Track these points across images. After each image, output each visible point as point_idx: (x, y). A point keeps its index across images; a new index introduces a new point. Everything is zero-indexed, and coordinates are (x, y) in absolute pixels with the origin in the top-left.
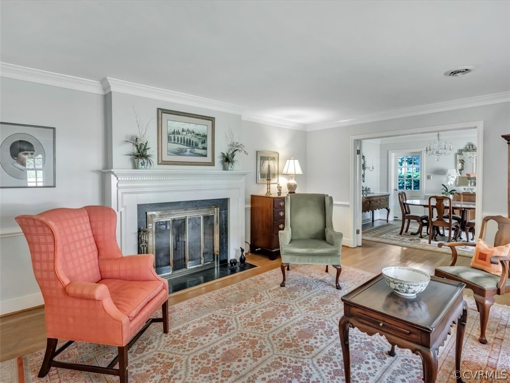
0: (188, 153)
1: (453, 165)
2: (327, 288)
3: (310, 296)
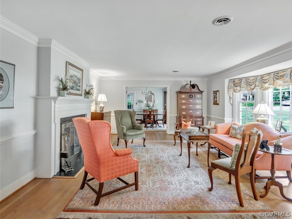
0: (75, 88)
1: (145, 99)
2: (141, 147)
3: (140, 150)
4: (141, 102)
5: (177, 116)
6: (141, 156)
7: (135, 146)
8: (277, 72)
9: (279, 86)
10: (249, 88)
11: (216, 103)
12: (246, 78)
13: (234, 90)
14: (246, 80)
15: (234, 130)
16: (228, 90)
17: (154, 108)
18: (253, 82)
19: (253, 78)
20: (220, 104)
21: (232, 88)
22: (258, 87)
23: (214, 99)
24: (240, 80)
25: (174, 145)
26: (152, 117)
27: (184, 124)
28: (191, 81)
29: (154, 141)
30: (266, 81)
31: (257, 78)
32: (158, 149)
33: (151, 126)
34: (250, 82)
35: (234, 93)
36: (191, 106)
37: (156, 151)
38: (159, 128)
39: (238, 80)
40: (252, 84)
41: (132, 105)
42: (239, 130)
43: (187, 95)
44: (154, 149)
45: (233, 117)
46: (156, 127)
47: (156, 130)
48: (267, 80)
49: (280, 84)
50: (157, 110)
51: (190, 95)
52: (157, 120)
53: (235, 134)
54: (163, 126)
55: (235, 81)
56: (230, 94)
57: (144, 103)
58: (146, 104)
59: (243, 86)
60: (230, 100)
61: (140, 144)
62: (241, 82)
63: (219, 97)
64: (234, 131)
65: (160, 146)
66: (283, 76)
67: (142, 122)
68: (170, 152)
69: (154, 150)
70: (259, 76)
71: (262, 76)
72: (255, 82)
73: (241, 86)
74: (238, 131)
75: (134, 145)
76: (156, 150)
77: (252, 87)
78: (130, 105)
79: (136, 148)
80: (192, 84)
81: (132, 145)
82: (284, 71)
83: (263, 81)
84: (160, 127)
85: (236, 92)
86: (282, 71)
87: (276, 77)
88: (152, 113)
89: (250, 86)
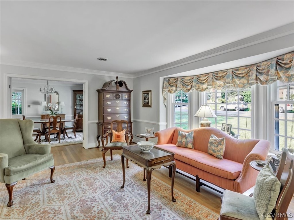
1: (44, 100)
2: (46, 186)
3: (46, 196)
4: (37, 103)
5: (98, 123)
6: (49, 213)
7: (32, 185)
8: (216, 73)
9: (219, 87)
10: (185, 89)
11: (146, 105)
12: (182, 78)
13: (169, 90)
14: (183, 79)
15: (184, 138)
16: (163, 90)
17: (59, 112)
18: (190, 82)
19: (189, 78)
20: (152, 106)
21: (168, 88)
22: (195, 87)
23: (144, 100)
24: (175, 80)
25: (104, 167)
26: (58, 125)
27: (116, 134)
28: (117, 78)
29: (67, 165)
30: (204, 82)
31: (193, 78)
32: (80, 183)
33: (55, 138)
34: (186, 82)
35: (169, 93)
36: (118, 108)
37: (78, 187)
38: (69, 140)
39: (174, 79)
40: (188, 84)
41: (20, 109)
42: (190, 137)
43: (112, 94)
44: (72, 184)
45: (167, 121)
46: (64, 139)
47: (65, 144)
48: (204, 80)
49: (220, 85)
50: (64, 115)
51: (116, 95)
52: (66, 129)
53: (186, 143)
54: (74, 136)
55: (170, 80)
56: (165, 94)
57: (42, 105)
58: (45, 106)
59: (180, 86)
60: (164, 101)
61: (43, 179)
62: (177, 81)
63: (151, 98)
64: (184, 140)
65: (81, 174)
66: (224, 77)
67: (41, 134)
68: (104, 184)
69: (74, 188)
70: (195, 76)
71: (199, 76)
72: (192, 82)
73: (178, 86)
74: (189, 139)
75: (29, 184)
76: (77, 185)
77: (189, 87)
78: (17, 109)
79: (36, 191)
80: (119, 80)
81: (25, 184)
82: (223, 71)
83: (199, 81)
84: (70, 137)
85: (171, 93)
86: (222, 71)
87: (216, 77)
88: (58, 120)
89: (186, 86)
